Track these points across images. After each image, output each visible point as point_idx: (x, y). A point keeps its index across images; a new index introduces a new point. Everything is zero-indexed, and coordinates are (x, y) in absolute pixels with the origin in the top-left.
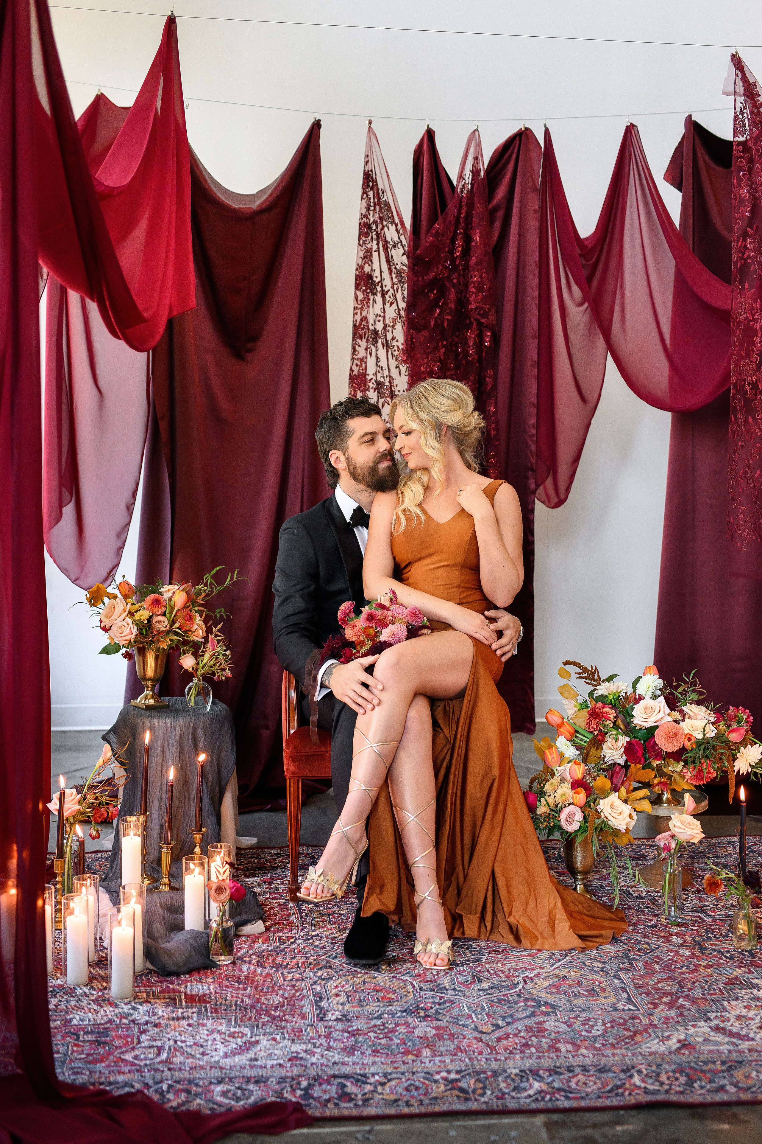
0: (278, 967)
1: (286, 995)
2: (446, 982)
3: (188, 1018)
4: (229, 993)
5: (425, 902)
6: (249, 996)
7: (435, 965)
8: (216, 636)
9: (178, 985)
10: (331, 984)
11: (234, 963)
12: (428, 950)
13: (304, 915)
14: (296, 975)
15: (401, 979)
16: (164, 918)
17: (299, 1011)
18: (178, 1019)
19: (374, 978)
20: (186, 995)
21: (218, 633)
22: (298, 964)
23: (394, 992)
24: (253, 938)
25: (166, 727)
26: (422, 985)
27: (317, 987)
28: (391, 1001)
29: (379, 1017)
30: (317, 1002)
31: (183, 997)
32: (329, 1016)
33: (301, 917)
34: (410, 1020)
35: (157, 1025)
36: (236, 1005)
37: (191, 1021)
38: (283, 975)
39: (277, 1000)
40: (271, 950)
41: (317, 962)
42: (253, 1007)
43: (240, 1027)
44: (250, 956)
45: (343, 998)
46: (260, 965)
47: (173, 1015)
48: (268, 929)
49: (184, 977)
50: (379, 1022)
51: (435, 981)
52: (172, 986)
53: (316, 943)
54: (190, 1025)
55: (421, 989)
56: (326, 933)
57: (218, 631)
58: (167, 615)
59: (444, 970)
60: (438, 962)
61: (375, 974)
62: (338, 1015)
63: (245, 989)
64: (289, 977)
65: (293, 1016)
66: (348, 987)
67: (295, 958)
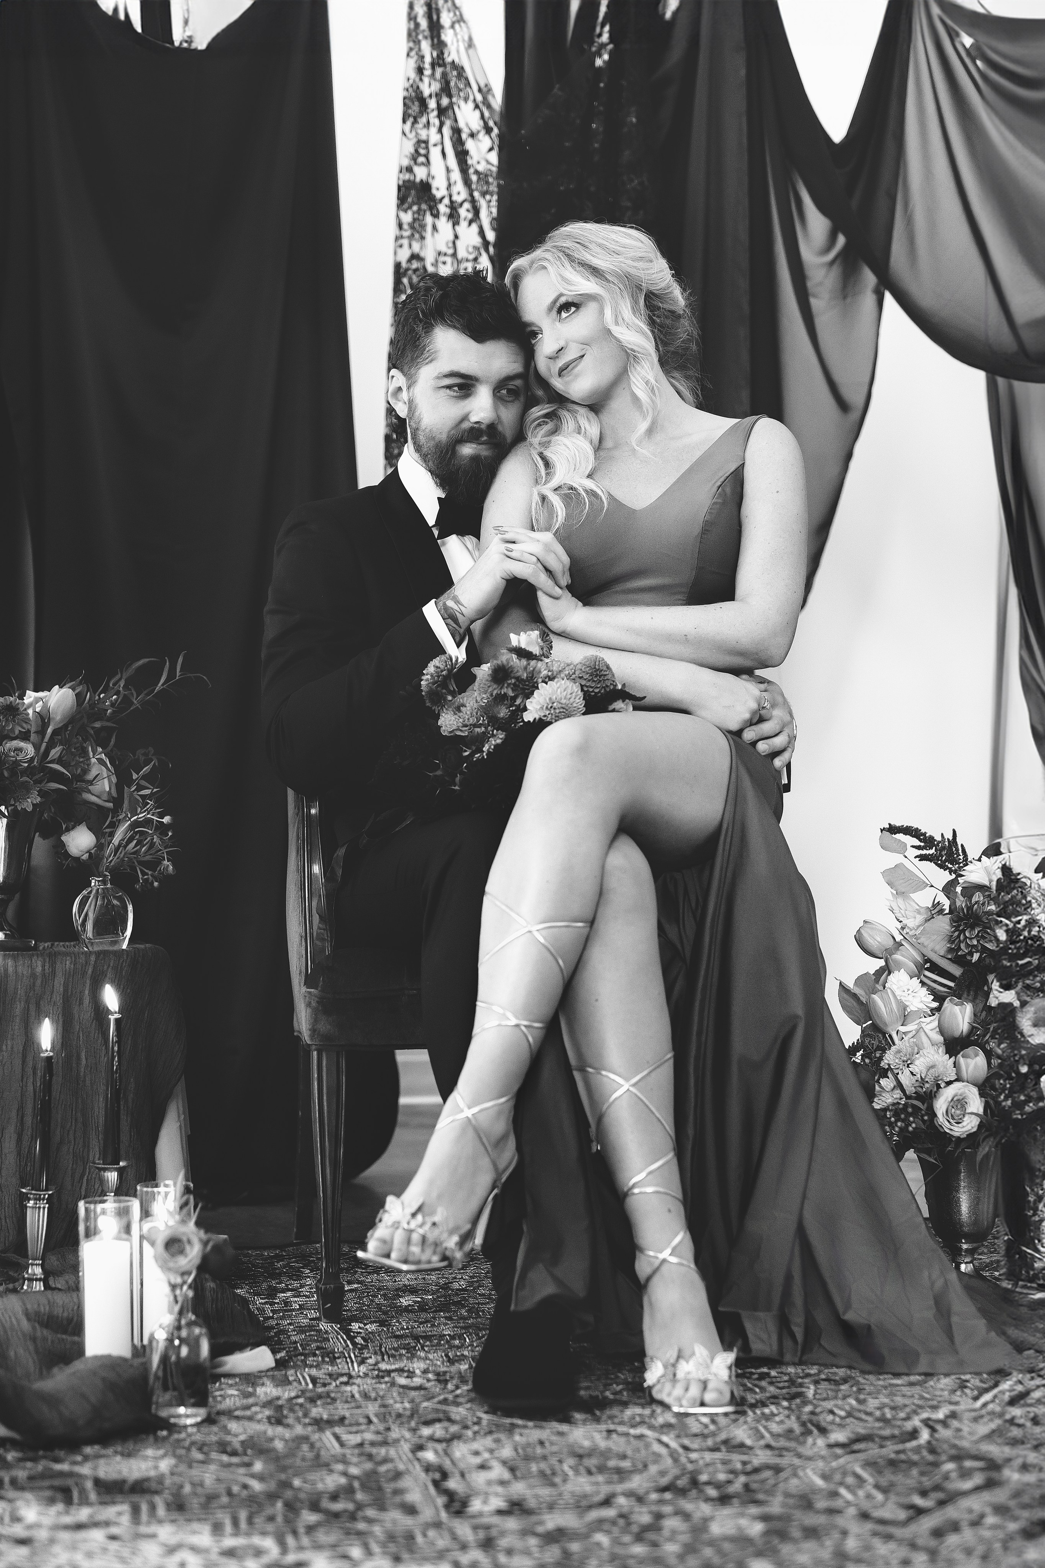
0: (319, 1424)
1: (354, 1471)
2: (741, 1433)
3: (107, 1524)
4: (209, 1476)
5: (665, 1269)
6: (261, 1478)
7: (702, 1404)
8: (140, 788)
9: (75, 1463)
10: (460, 1450)
11: (209, 1420)
12: (680, 1375)
13: (359, 1340)
14: (369, 1436)
15: (627, 1434)
16: (34, 1339)
17: (398, 1499)
18: (79, 1527)
19: (561, 1434)
20: (97, 1482)
21: (143, 783)
22: (368, 1418)
23: (624, 1457)
24: (250, 1379)
25: (33, 975)
26: (686, 1442)
27: (429, 1456)
28: (621, 1474)
29: (607, 1502)
30: (436, 1484)
31: (89, 1485)
32: (476, 1505)
33: (354, 1344)
34: (687, 1506)
35: (23, 1542)
36: (230, 1493)
37: (114, 1530)
38: (337, 1438)
39: (332, 1481)
40: (297, 1397)
41: (414, 1412)
42: (272, 1497)
43: (248, 1534)
44: (248, 1407)
45: (498, 1471)
46: (277, 1420)
47: (67, 1520)
48: (281, 1364)
49: (88, 1450)
50: (610, 1513)
51: (713, 1434)
52: (58, 1467)
53: (402, 1381)
54: (113, 1538)
55: (686, 1448)
56: (418, 1366)
57: (144, 777)
58: (33, 737)
59: (726, 1414)
60: (709, 1397)
61: (564, 1428)
62: (495, 1503)
63: (249, 1465)
64: (355, 1439)
65: (382, 1508)
66: (507, 1452)
67: (359, 1407)
